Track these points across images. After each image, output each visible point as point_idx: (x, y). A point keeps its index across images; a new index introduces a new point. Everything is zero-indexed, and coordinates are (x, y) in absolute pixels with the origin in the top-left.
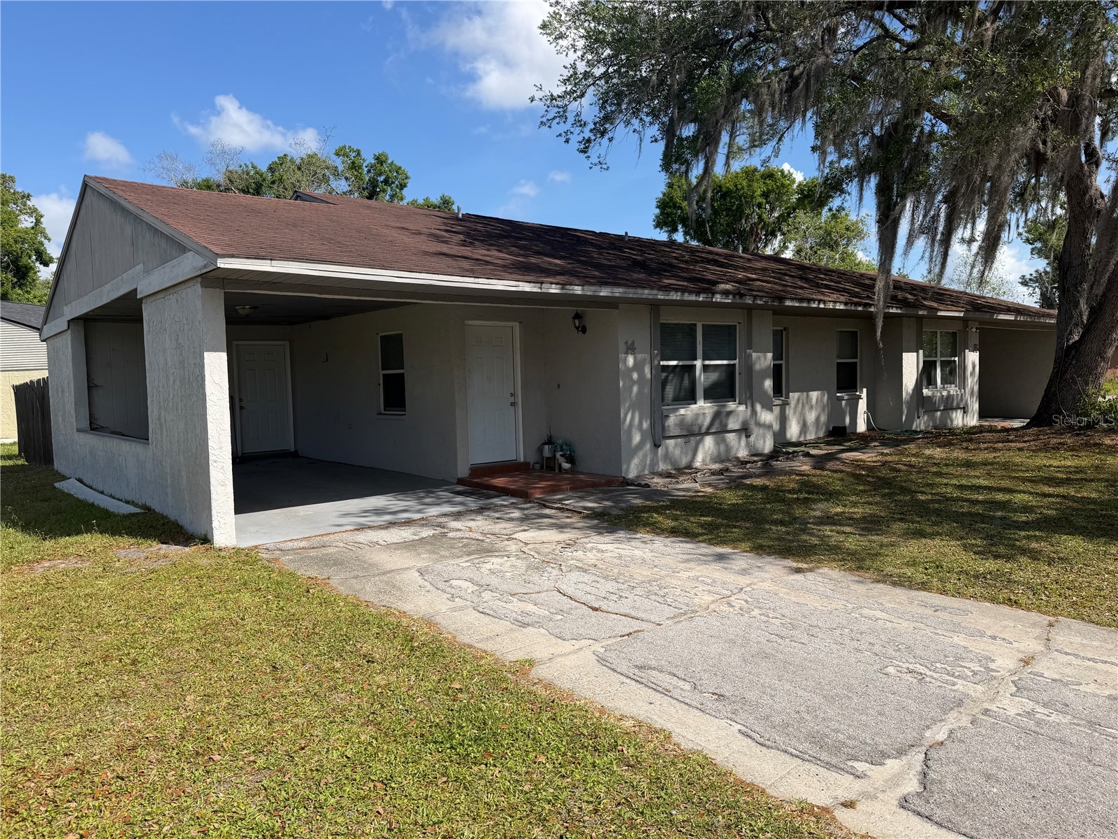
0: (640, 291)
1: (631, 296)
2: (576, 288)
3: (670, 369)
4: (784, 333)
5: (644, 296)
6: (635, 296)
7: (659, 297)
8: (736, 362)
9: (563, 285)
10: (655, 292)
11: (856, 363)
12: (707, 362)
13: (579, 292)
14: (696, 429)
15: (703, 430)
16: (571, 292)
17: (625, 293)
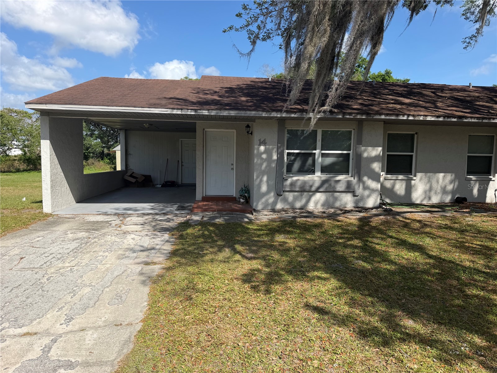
0: (248, 112)
1: (243, 115)
2: (204, 111)
3: (295, 155)
4: (416, 136)
5: (252, 115)
6: (246, 115)
7: (264, 115)
8: (351, 152)
9: (196, 110)
10: (260, 113)
11: (491, 157)
12: (323, 152)
13: (207, 114)
14: (307, 188)
15: (313, 189)
16: (201, 114)
17: (238, 113)
